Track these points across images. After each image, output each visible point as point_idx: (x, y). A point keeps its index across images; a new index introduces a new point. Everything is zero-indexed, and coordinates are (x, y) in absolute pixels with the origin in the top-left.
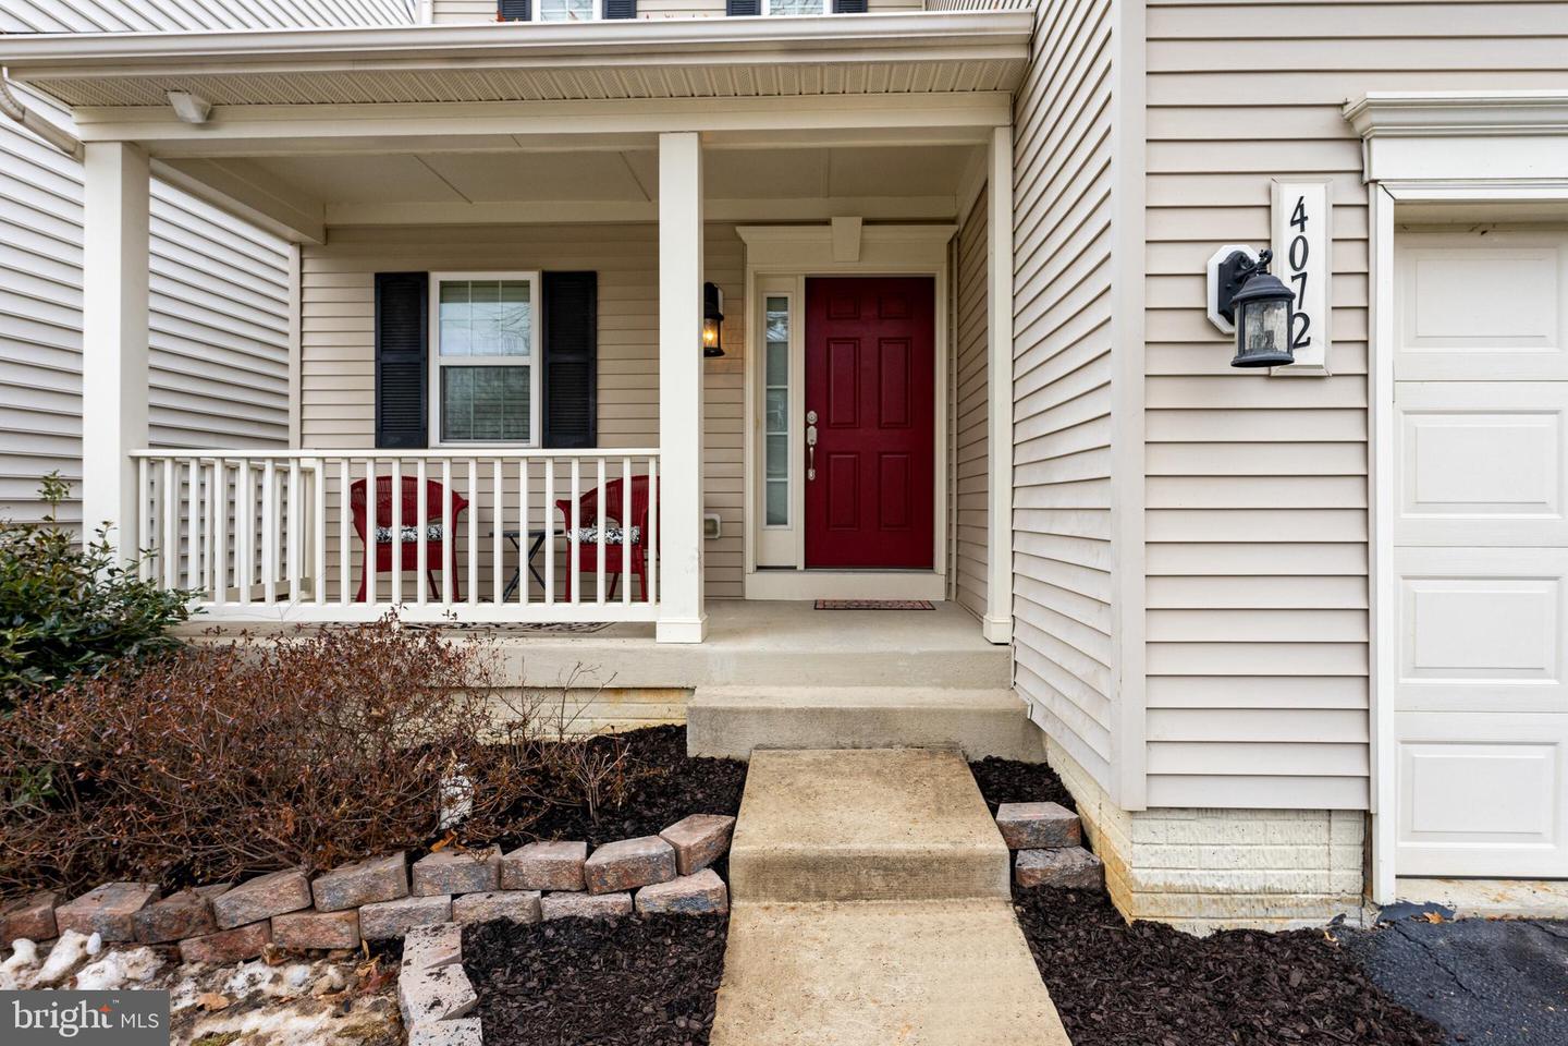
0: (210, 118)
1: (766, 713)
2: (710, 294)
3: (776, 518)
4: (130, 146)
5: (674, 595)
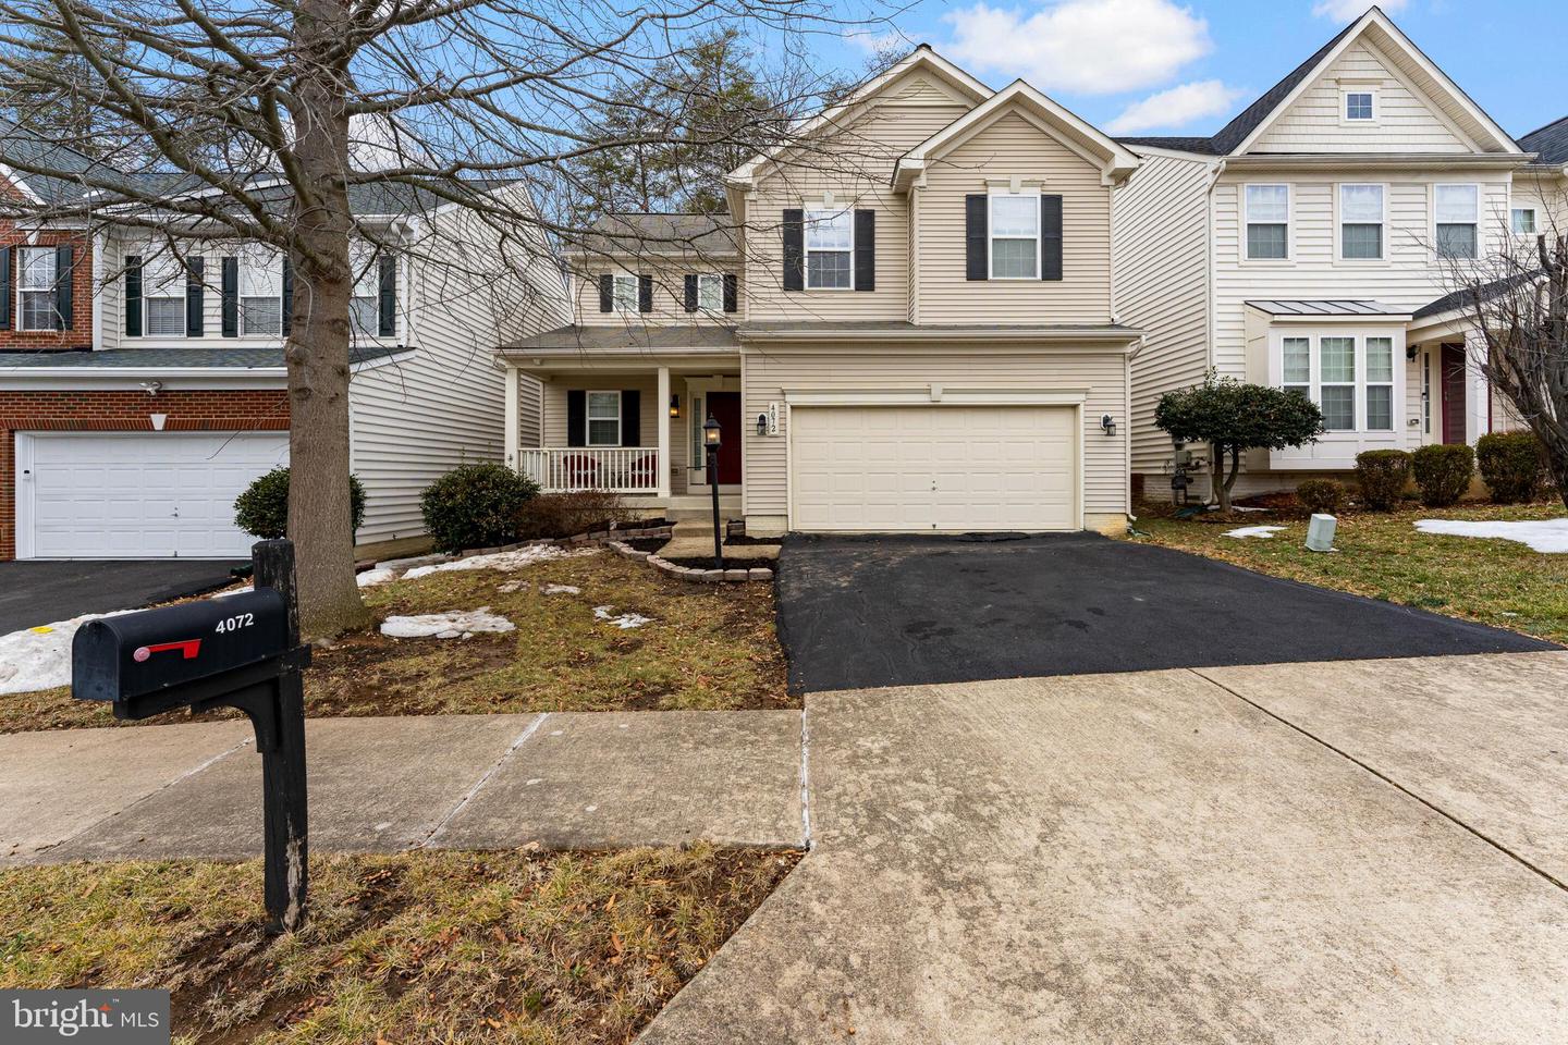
0: (542, 363)
1: (684, 511)
2: (673, 396)
3: (698, 467)
4: (519, 370)
5: (663, 488)
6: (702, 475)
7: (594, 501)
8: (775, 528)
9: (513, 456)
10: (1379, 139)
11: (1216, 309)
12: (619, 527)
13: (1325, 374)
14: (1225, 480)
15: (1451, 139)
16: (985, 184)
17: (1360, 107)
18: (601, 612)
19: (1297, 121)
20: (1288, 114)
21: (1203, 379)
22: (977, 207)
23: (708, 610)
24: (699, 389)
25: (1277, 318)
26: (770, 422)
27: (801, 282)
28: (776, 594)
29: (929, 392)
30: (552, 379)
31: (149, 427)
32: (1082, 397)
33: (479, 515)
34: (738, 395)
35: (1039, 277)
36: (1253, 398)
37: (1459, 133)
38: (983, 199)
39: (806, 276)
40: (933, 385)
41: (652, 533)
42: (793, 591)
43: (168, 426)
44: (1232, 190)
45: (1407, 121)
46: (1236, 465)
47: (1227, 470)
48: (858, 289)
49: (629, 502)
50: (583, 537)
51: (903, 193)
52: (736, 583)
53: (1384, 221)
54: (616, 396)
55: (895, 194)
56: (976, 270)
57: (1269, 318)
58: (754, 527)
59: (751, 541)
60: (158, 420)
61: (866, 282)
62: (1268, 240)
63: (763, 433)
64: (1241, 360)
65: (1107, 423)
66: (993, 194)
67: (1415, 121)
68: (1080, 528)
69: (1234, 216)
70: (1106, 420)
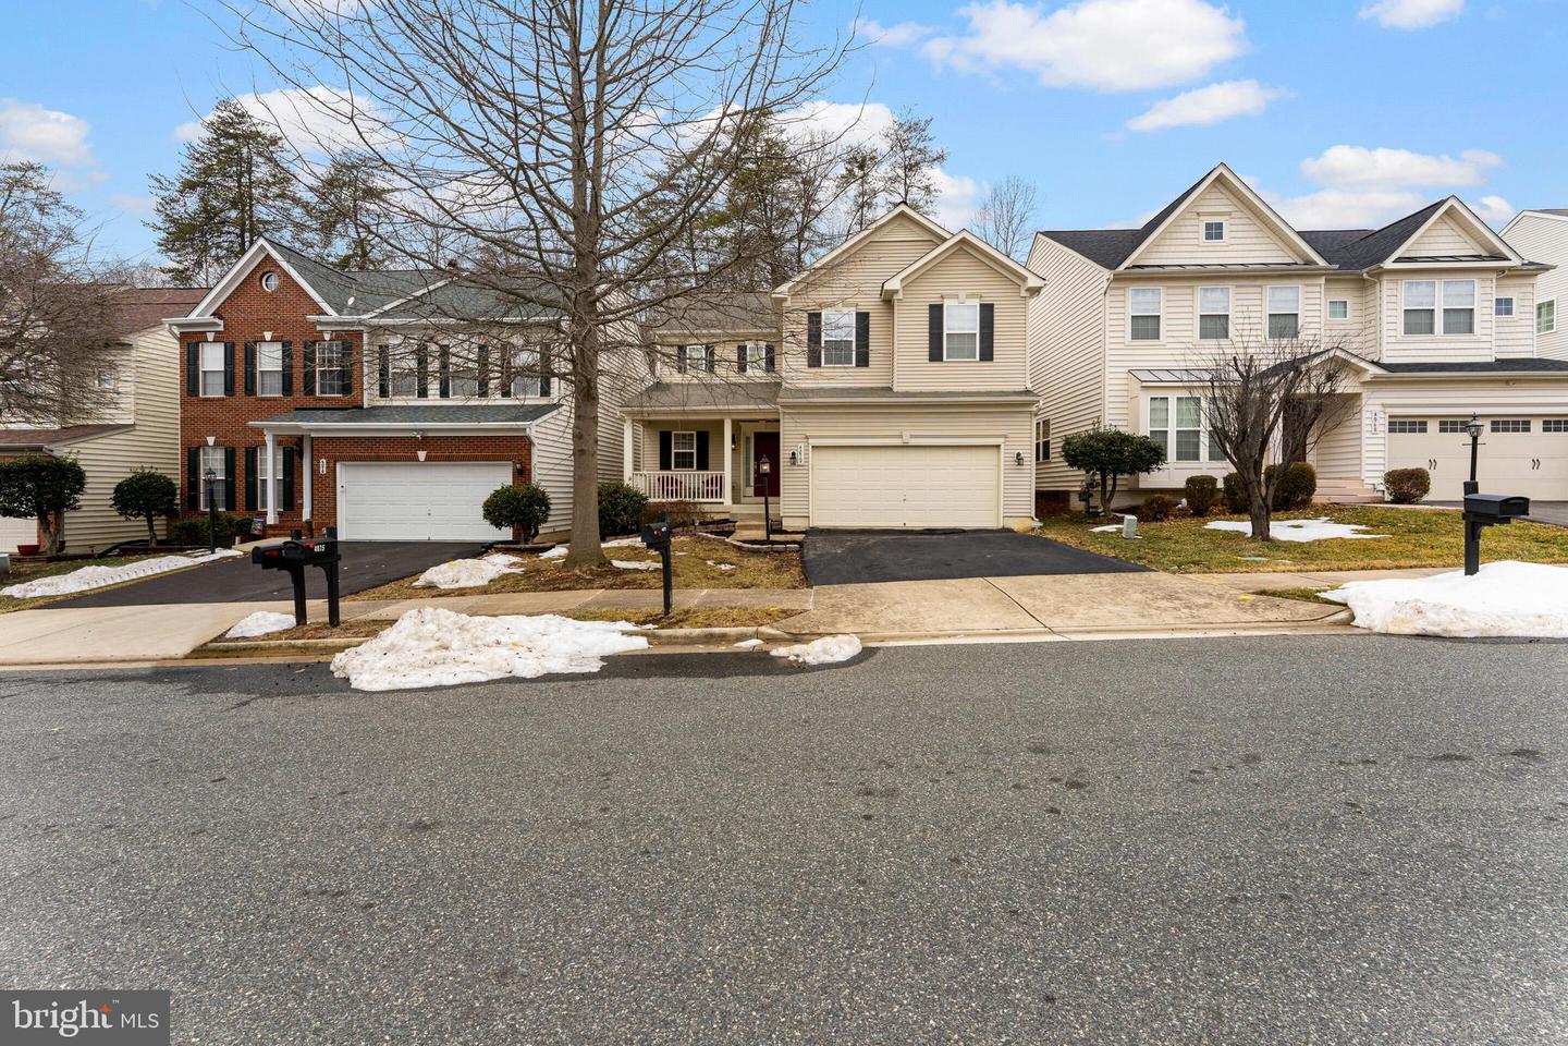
0: (648, 416)
1: (744, 514)
2: (733, 436)
3: (748, 485)
4: (633, 420)
5: (727, 499)
6: (751, 490)
7: (682, 507)
8: (801, 524)
9: (630, 478)
10: (1228, 254)
11: (1108, 376)
12: (701, 524)
13: (1179, 423)
14: (1108, 495)
15: (1281, 253)
16: (942, 297)
17: (1215, 232)
18: (710, 563)
19: (1168, 242)
20: (1161, 237)
21: (1091, 427)
22: (936, 312)
23: (764, 563)
24: (749, 431)
25: (1144, 384)
26: (798, 456)
27: (820, 362)
28: (801, 557)
29: (901, 437)
30: (648, 424)
31: (416, 459)
32: (1002, 440)
33: (616, 515)
34: (778, 434)
35: (978, 359)
36: (1118, 441)
37: (1286, 249)
38: (940, 307)
39: (823, 356)
40: (904, 433)
41: (724, 527)
42: (811, 555)
43: (428, 459)
44: (1121, 292)
45: (1248, 241)
46: (1114, 485)
47: (1109, 488)
48: (857, 366)
49: (706, 508)
50: (679, 529)
51: (888, 300)
52: (779, 552)
53: (1230, 313)
54: (692, 435)
55: (883, 301)
56: (936, 355)
57: (1140, 384)
58: (787, 524)
59: (786, 532)
60: (422, 455)
61: (863, 361)
62: (1146, 327)
63: (794, 464)
64: (1125, 411)
65: (1019, 458)
66: (947, 303)
67: (1254, 241)
68: (1000, 527)
69: (1122, 310)
70: (1018, 455)
